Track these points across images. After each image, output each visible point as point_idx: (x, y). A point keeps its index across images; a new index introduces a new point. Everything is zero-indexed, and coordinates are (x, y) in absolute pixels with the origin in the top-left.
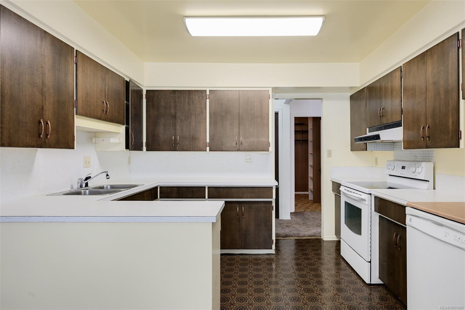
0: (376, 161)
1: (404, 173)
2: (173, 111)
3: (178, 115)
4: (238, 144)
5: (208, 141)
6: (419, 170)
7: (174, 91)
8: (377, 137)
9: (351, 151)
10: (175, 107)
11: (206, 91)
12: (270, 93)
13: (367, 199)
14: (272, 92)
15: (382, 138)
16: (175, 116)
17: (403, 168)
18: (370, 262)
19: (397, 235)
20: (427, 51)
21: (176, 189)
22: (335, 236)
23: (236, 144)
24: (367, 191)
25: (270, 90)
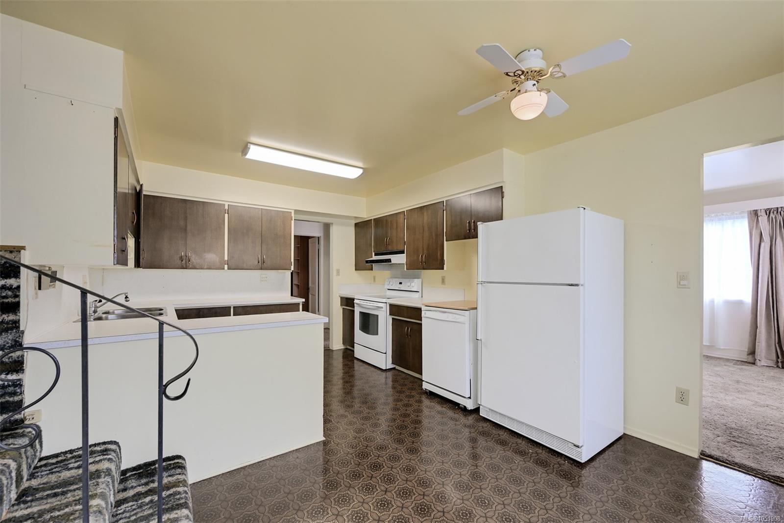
0: (374, 279)
1: (402, 287)
2: (182, 223)
3: (189, 228)
4: (260, 262)
5: (226, 258)
6: (413, 284)
7: (185, 201)
8: (389, 261)
9: (356, 270)
10: (186, 219)
11: (224, 205)
12: (293, 215)
13: (384, 307)
14: (295, 214)
15: (393, 262)
16: (186, 230)
17: (401, 283)
18: (386, 353)
19: (408, 329)
20: (424, 206)
21: (195, 311)
22: (342, 345)
23: (259, 262)
24: (384, 300)
25: (293, 212)
